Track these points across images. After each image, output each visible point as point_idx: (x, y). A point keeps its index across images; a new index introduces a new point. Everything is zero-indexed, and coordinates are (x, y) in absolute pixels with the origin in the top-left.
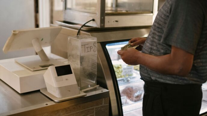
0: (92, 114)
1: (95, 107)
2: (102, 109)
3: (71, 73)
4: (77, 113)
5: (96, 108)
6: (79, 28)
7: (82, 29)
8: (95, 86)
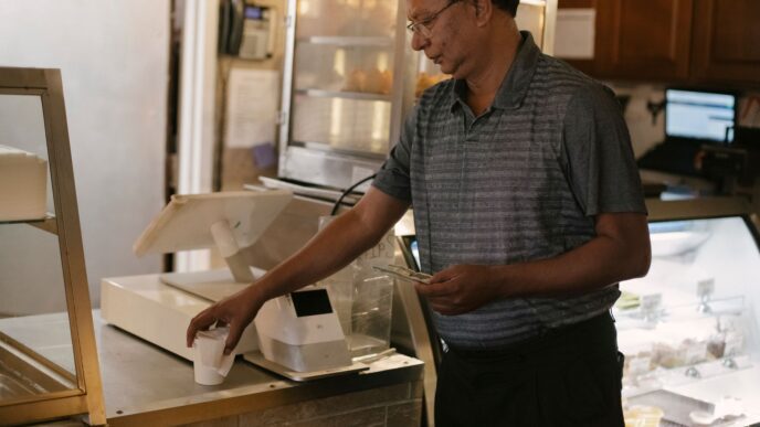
0: (380, 424)
1: (387, 405)
2: (405, 411)
3: (330, 311)
4: (344, 416)
5: (390, 408)
6: (338, 199)
7: (346, 199)
8: (385, 349)
